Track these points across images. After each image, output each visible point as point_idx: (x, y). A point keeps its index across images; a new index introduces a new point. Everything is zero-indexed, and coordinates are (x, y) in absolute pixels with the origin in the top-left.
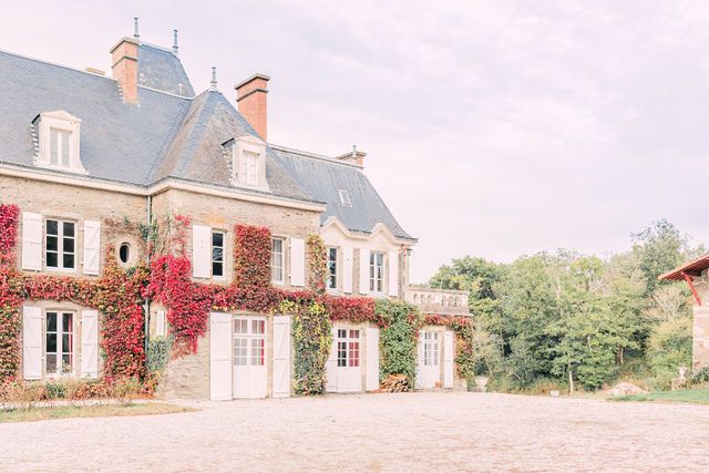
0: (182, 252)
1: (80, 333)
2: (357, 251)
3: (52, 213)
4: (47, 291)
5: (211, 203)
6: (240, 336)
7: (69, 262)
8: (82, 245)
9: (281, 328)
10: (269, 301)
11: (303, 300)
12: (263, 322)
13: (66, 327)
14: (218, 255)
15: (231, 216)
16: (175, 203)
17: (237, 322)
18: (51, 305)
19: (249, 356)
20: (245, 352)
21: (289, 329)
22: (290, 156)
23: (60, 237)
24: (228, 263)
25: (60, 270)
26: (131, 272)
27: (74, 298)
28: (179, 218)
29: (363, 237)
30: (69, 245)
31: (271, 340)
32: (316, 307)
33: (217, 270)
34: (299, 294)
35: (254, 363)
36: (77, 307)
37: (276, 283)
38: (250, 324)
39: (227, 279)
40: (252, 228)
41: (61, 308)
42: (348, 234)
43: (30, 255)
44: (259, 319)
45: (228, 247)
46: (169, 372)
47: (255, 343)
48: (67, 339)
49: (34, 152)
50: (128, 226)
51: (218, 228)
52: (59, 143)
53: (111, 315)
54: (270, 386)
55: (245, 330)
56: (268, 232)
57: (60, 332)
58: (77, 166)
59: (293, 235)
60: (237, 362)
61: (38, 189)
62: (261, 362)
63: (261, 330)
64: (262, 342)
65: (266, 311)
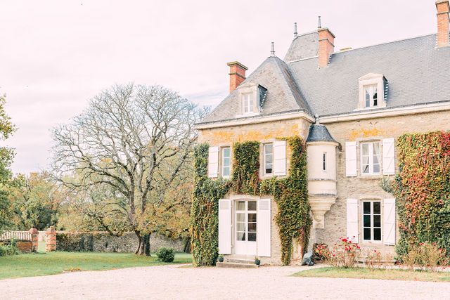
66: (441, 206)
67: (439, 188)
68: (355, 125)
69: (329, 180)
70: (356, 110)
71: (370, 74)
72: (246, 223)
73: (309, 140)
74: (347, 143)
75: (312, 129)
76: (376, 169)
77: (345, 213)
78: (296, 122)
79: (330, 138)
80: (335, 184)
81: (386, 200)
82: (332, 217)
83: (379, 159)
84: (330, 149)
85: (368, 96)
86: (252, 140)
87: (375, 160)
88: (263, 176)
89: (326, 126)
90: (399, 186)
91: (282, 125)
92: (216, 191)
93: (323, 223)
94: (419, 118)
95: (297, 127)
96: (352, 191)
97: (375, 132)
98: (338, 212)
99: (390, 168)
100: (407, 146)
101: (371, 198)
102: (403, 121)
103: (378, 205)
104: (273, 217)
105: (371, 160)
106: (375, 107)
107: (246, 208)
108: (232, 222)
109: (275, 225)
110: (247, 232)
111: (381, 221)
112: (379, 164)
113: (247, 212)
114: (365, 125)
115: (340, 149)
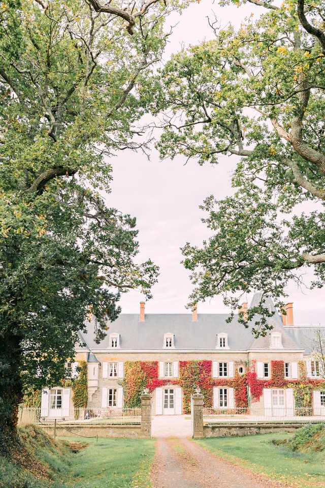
0: (254, 371)
1: (229, 395)
3: (220, 361)
4: (220, 383)
5: (263, 355)
6: (275, 395)
7: (225, 374)
8: (229, 370)
9: (289, 393)
10: (285, 384)
11: (297, 383)
12: (283, 391)
13: (226, 393)
14: (266, 370)
15: (269, 358)
16: (252, 356)
17: (273, 391)
18: (221, 387)
19: (278, 402)
20: (277, 401)
21: (292, 393)
22: (301, 329)
23: (223, 367)
25: (223, 377)
26: (243, 376)
27: (227, 384)
28: (253, 361)
30: (225, 370)
31: (286, 397)
32: (302, 385)
33: (266, 375)
34: (295, 381)
35: (280, 404)
36: (228, 387)
38: (278, 392)
39: (269, 378)
40: (276, 361)
41: (223, 388)
43: (215, 373)
44: (282, 389)
45: (269, 368)
46: (252, 407)
47: (280, 398)
48: (225, 396)
49: (216, 344)
50: (242, 362)
51: (266, 362)
52: (222, 341)
53: (237, 390)
54: (286, 412)
55: (276, 394)
56: (282, 362)
57: (223, 395)
58: (227, 347)
59: (292, 362)
60: (274, 404)
61: (217, 355)
62: (283, 404)
63: (283, 394)
64: (283, 397)
65: (283, 388)
66: (140, 392)
68: (107, 355)
70: (108, 348)
71: (114, 333)
72: (56, 400)
73: (88, 362)
74: (104, 363)
75: (89, 355)
76: (115, 375)
77: (102, 394)
78: (84, 354)
79: (97, 361)
80: (97, 381)
81: (119, 389)
82: (95, 396)
84: (96, 365)
85: (113, 342)
87: (115, 371)
89: (95, 354)
90: (124, 383)
91: (77, 355)
93: (91, 399)
94: (133, 355)
95: (84, 356)
96: (105, 384)
97: (116, 359)
98: (98, 394)
99: (121, 375)
100: (128, 366)
101: (112, 387)
102: (126, 356)
103: (115, 390)
104: (71, 398)
105: (113, 371)
106: (116, 348)
107: (56, 393)
108: (49, 400)
109: (72, 401)
110: (56, 405)
111: (116, 398)
112: (117, 372)
113: (57, 395)
114: (112, 355)
115: (100, 365)
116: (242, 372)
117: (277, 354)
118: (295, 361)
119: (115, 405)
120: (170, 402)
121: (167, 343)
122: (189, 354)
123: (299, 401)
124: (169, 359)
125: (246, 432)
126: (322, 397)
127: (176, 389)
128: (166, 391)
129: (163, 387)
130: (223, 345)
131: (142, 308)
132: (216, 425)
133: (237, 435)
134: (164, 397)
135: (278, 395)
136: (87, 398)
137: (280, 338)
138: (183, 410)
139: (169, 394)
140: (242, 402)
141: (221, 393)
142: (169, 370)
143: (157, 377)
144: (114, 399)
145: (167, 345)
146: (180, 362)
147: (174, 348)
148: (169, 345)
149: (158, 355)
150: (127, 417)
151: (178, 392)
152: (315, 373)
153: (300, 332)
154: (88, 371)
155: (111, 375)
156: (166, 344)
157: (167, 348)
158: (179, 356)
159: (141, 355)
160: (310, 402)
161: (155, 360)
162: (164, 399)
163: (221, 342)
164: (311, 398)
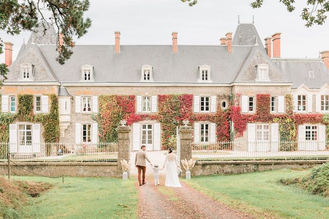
0: (238, 105)
1: (210, 130)
2: (314, 96)
3: (202, 95)
4: (201, 118)
5: (248, 88)
6: (259, 130)
7: (207, 109)
8: (211, 104)
9: (275, 128)
10: (270, 119)
11: (283, 118)
12: (268, 126)
13: (207, 128)
14: (251, 104)
15: (254, 92)
16: (236, 90)
17: (258, 126)
18: (202, 122)
19: (263, 137)
20: (261, 136)
21: (277, 128)
22: (289, 61)
23: (205, 102)
24: (254, 106)
25: (205, 111)
26: (226, 111)
27: (209, 119)
28: (237, 94)
29: (317, 90)
30: (207, 104)
31: (271, 131)
32: (288, 120)
34: (281, 116)
35: (264, 139)
36: (209, 122)
37: (271, 112)
38: (263, 126)
39: (254, 112)
40: (262, 95)
41: (205, 123)
42: (310, 90)
43: (196, 108)
44: (266, 125)
45: (254, 102)
46: (235, 143)
47: (265, 133)
48: (207, 132)
49: (198, 77)
50: (225, 96)
51: (251, 95)
52: (205, 74)
53: (219, 125)
54: (270, 147)
55: (261, 129)
56: (268, 95)
57: (205, 130)
58: (210, 80)
59: (279, 95)
60: (258, 139)
61: (198, 89)
62: (267, 139)
63: (268, 128)
64: (267, 133)
65: (268, 122)
66: (116, 127)
67: (116, 119)
68: (80, 89)
69: (68, 115)
70: (80, 81)
71: (87, 65)
72: (26, 136)
73: (59, 95)
74: (76, 97)
75: (60, 89)
76: (89, 109)
77: (75, 129)
78: (54, 87)
79: (69, 95)
80: (70, 116)
81: (93, 124)
82: (68, 132)
83: (90, 105)
84: (68, 100)
85: (86, 75)
86: (29, 94)
87: (89, 106)
88: (35, 112)
89: (66, 88)
90: (99, 118)
91: (46, 88)
92: (8, 120)
93: (64, 135)
94: (108, 88)
95: (54, 89)
96: (78, 120)
97: (89, 93)
98: (71, 130)
99: (95, 110)
100: (103, 100)
101: (87, 123)
102: (101, 89)
103: (90, 126)
104: (42, 133)
105: (87, 105)
106: (89, 81)
107: (26, 128)
108: (17, 136)
109: (42, 137)
110: (26, 141)
111: (91, 133)
112: (91, 107)
113: (26, 130)
114: (85, 89)
115: (73, 99)
116: (224, 106)
117: (263, 87)
118: (282, 95)
119: (89, 141)
120: (149, 138)
121: (145, 75)
122: (169, 88)
123: (284, 136)
124: (146, 93)
125: (242, 170)
126: (307, 132)
127: (155, 124)
128: (144, 127)
129: (141, 122)
130: (205, 78)
131: (118, 38)
132: (207, 162)
133: (232, 173)
134: (142, 132)
135: (263, 130)
136: (58, 133)
137: (267, 71)
138: (162, 145)
139: (147, 130)
140: (225, 137)
141: (202, 128)
142: (147, 104)
143: (134, 112)
144: (89, 135)
145: (145, 79)
146: (159, 96)
147: (153, 81)
148: (147, 78)
149: (135, 89)
150: (102, 153)
151: (157, 128)
152: (301, 107)
153: (287, 64)
154: (59, 105)
155: (85, 110)
156: (143, 77)
157: (145, 81)
158: (158, 90)
159: (117, 89)
160: (295, 138)
161: (131, 94)
162: (142, 135)
163: (203, 76)
164: (297, 133)
